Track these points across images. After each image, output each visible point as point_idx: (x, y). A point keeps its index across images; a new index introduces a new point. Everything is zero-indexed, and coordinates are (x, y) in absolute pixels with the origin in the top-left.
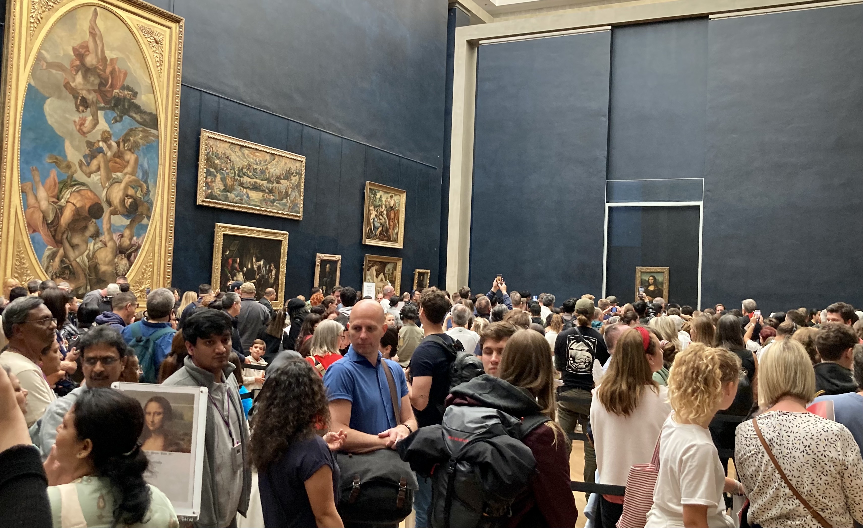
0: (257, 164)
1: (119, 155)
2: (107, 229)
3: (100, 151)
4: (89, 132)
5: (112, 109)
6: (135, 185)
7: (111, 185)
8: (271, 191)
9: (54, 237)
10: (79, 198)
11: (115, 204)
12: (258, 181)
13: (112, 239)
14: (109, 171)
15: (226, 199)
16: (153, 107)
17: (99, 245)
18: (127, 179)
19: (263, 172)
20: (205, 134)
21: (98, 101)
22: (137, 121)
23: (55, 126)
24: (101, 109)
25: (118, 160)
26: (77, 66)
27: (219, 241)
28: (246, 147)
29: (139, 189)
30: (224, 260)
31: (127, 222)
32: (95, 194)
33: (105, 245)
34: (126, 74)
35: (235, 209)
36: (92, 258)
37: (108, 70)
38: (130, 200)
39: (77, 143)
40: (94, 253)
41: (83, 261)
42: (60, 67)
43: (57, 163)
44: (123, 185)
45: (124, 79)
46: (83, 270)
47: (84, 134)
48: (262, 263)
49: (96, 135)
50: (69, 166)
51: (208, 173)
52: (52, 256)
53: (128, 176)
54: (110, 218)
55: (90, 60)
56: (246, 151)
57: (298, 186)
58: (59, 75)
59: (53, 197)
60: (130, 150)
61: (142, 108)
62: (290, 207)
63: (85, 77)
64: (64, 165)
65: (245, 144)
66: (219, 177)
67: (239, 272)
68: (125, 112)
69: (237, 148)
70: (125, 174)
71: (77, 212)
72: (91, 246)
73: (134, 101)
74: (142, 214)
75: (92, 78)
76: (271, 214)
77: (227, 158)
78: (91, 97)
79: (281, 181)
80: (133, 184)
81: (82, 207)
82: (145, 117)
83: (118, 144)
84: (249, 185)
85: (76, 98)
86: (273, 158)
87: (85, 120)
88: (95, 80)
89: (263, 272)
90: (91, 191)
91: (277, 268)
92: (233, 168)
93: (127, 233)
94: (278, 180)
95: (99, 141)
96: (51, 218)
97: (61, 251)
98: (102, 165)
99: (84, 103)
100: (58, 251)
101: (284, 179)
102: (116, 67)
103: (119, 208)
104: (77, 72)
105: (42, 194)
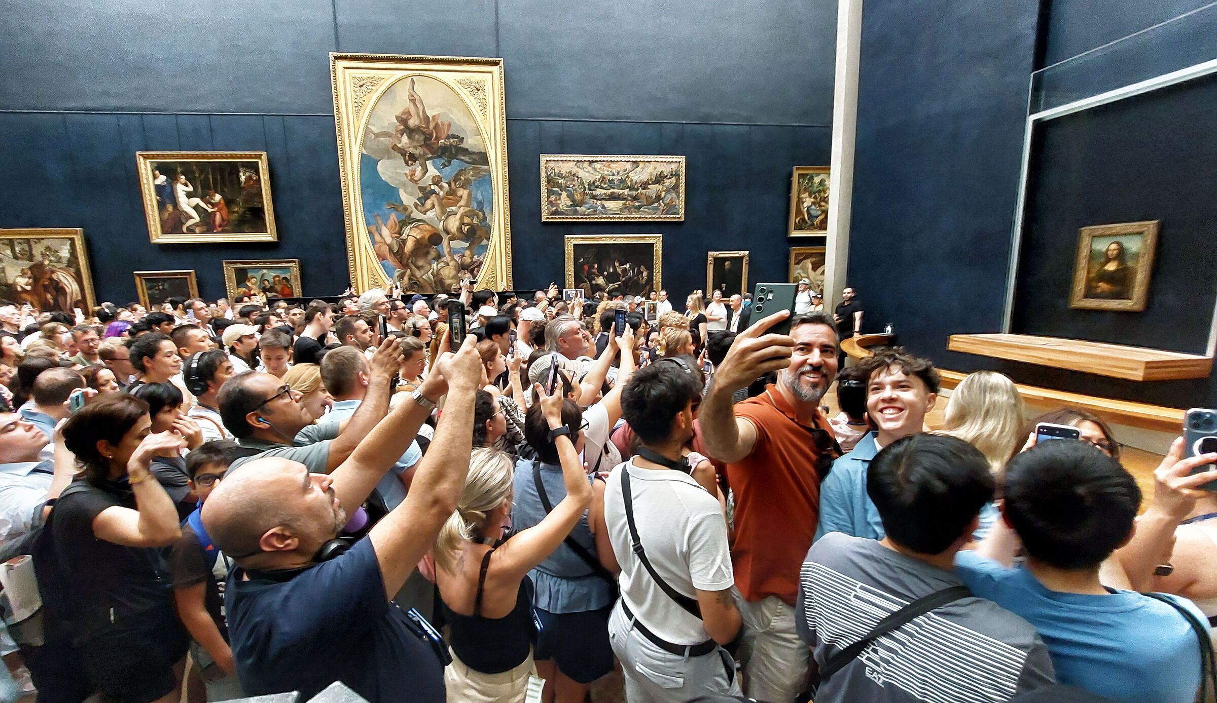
0: (613, 175)
2: (448, 253)
3: (433, 192)
4: (420, 180)
5: (439, 157)
6: (471, 214)
7: (447, 217)
8: (635, 198)
9: (400, 262)
10: (419, 231)
11: (452, 231)
12: (616, 191)
13: (453, 259)
14: (443, 207)
15: (576, 213)
16: (482, 147)
17: (442, 264)
18: (462, 210)
19: (622, 181)
20: (546, 158)
21: (425, 154)
22: (466, 162)
23: (389, 181)
24: (428, 159)
25: (450, 197)
26: (401, 130)
27: (569, 250)
28: (597, 161)
29: (475, 217)
30: (578, 266)
31: (467, 245)
32: (432, 227)
33: (448, 265)
34: (449, 125)
35: (588, 220)
36: (437, 275)
37: (431, 126)
38: (467, 227)
39: (409, 189)
40: (438, 271)
41: (429, 278)
42: (387, 134)
43: (395, 209)
44: (458, 216)
45: (448, 131)
46: (430, 284)
47: (416, 182)
48: (628, 266)
49: (427, 180)
50: (406, 209)
51: (550, 193)
52: (401, 277)
53: (462, 208)
54: (449, 243)
56: (597, 166)
57: (676, 187)
58: (387, 141)
59: (396, 233)
60: (462, 187)
61: (470, 150)
62: (663, 210)
63: (410, 137)
64: (401, 208)
65: (595, 159)
66: (564, 194)
67: (598, 276)
68: (453, 157)
69: (586, 165)
70: (460, 207)
71: (418, 242)
72: (434, 266)
73: (461, 146)
74: (480, 237)
75: (417, 136)
76: (637, 220)
77: (573, 176)
78: (417, 152)
79: (649, 186)
80: (468, 214)
81: (422, 238)
82: (474, 157)
83: (449, 184)
84: (603, 197)
85: (404, 155)
86: (635, 165)
87: (415, 171)
88: (420, 137)
89: (631, 274)
90: (428, 224)
91: (650, 269)
92: (583, 184)
93: (468, 253)
94: (645, 185)
95: (430, 185)
96: (396, 249)
97: (408, 272)
98: (436, 204)
99: (413, 158)
100: (405, 273)
101: (653, 183)
102: (439, 122)
103: (457, 234)
104: (402, 135)
105: (386, 232)
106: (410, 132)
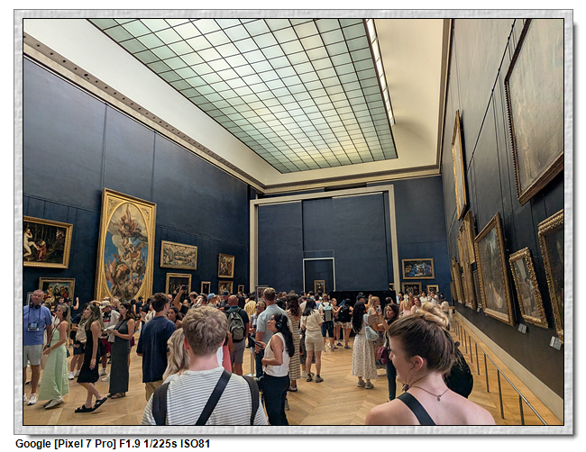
0: (180, 251)
1: (135, 252)
2: (131, 278)
3: (129, 251)
4: (126, 245)
5: (133, 237)
6: (139, 262)
7: (133, 263)
8: (185, 260)
9: (114, 282)
10: (122, 268)
12: (181, 257)
13: (133, 281)
14: (132, 258)
15: (170, 264)
16: (146, 235)
17: (129, 283)
19: (182, 254)
20: (163, 242)
21: (129, 234)
22: (141, 240)
23: (115, 244)
24: (130, 237)
25: (135, 254)
26: (122, 224)
27: (168, 279)
29: (142, 263)
30: (170, 286)
31: (138, 275)
32: (127, 266)
33: (131, 283)
34: (137, 224)
35: (173, 267)
36: (126, 288)
37: (132, 224)
38: (139, 267)
39: (122, 249)
40: (127, 286)
41: (123, 289)
42: (117, 224)
43: (116, 257)
44: (136, 262)
45: (137, 226)
47: (124, 246)
49: (128, 246)
51: (164, 256)
52: (114, 288)
54: (132, 274)
55: (126, 221)
56: (177, 247)
57: (195, 257)
58: (117, 227)
59: (114, 268)
60: (139, 250)
61: (143, 235)
62: (191, 265)
63: (124, 227)
64: (118, 257)
65: (176, 244)
66: (168, 256)
68: (137, 237)
69: (174, 246)
70: (137, 258)
71: (122, 273)
72: (126, 284)
73: (140, 233)
74: (142, 272)
76: (185, 268)
77: (170, 250)
78: (126, 233)
79: (189, 256)
81: (123, 271)
82: (144, 238)
83: (135, 248)
84: (178, 259)
85: (122, 234)
86: (185, 248)
88: (127, 227)
92: (173, 253)
93: (138, 279)
95: (129, 248)
96: (113, 275)
97: (117, 286)
98: (130, 256)
99: (124, 236)
100: (115, 286)
103: (135, 270)
105: (111, 267)
106: (125, 224)
